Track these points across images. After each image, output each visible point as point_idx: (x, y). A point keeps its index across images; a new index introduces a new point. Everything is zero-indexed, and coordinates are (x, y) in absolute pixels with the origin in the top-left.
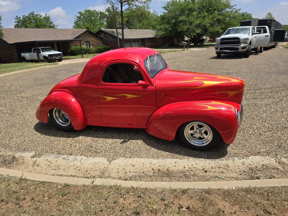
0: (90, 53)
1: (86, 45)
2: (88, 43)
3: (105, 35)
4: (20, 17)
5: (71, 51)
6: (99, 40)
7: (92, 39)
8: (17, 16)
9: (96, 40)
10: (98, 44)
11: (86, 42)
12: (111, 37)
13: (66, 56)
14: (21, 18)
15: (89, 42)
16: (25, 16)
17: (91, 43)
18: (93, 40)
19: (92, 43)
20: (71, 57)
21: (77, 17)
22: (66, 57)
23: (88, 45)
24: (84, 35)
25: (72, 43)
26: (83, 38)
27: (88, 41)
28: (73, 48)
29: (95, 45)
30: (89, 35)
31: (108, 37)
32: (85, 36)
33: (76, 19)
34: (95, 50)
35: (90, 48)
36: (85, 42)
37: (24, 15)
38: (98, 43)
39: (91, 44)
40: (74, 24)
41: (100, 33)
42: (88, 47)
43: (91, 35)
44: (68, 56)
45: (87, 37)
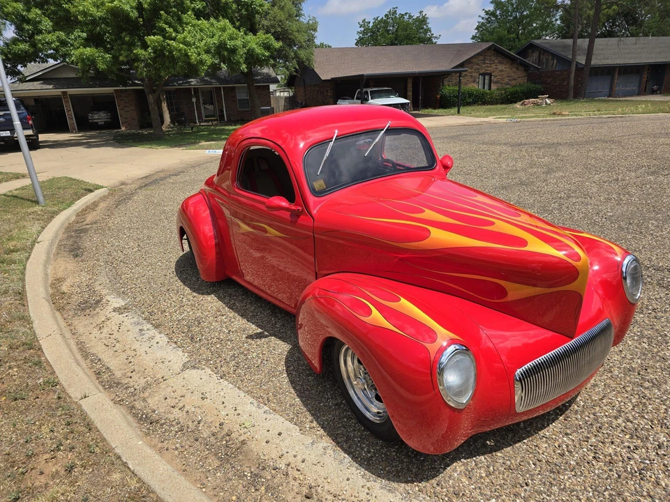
0: (484, 103)
1: (481, 82)
2: (487, 77)
3: (539, 57)
4: (369, 22)
5: (441, 97)
6: (518, 69)
7: (501, 67)
8: (365, 20)
9: (511, 69)
10: (514, 79)
11: (484, 75)
12: (555, 61)
13: (427, 108)
14: (371, 25)
15: (490, 75)
16: (379, 19)
17: (495, 77)
18: (502, 71)
19: (498, 77)
20: (436, 111)
21: (487, 13)
22: (427, 110)
23: (487, 81)
24: (481, 58)
25: (447, 79)
26: (478, 64)
27: (487, 74)
28: (448, 88)
29: (504, 82)
30: (493, 58)
31: (547, 60)
32: (484, 60)
33: (483, 18)
34: (502, 94)
35: (490, 89)
36: (480, 75)
37: (378, 17)
38: (515, 76)
39: (495, 80)
40: (477, 31)
41: (530, 51)
42: (484, 88)
43: (499, 59)
44: (430, 110)
45: (487, 62)
